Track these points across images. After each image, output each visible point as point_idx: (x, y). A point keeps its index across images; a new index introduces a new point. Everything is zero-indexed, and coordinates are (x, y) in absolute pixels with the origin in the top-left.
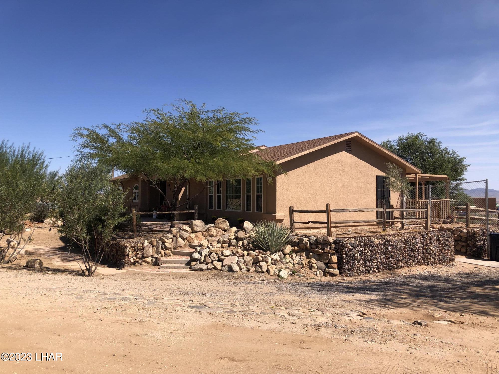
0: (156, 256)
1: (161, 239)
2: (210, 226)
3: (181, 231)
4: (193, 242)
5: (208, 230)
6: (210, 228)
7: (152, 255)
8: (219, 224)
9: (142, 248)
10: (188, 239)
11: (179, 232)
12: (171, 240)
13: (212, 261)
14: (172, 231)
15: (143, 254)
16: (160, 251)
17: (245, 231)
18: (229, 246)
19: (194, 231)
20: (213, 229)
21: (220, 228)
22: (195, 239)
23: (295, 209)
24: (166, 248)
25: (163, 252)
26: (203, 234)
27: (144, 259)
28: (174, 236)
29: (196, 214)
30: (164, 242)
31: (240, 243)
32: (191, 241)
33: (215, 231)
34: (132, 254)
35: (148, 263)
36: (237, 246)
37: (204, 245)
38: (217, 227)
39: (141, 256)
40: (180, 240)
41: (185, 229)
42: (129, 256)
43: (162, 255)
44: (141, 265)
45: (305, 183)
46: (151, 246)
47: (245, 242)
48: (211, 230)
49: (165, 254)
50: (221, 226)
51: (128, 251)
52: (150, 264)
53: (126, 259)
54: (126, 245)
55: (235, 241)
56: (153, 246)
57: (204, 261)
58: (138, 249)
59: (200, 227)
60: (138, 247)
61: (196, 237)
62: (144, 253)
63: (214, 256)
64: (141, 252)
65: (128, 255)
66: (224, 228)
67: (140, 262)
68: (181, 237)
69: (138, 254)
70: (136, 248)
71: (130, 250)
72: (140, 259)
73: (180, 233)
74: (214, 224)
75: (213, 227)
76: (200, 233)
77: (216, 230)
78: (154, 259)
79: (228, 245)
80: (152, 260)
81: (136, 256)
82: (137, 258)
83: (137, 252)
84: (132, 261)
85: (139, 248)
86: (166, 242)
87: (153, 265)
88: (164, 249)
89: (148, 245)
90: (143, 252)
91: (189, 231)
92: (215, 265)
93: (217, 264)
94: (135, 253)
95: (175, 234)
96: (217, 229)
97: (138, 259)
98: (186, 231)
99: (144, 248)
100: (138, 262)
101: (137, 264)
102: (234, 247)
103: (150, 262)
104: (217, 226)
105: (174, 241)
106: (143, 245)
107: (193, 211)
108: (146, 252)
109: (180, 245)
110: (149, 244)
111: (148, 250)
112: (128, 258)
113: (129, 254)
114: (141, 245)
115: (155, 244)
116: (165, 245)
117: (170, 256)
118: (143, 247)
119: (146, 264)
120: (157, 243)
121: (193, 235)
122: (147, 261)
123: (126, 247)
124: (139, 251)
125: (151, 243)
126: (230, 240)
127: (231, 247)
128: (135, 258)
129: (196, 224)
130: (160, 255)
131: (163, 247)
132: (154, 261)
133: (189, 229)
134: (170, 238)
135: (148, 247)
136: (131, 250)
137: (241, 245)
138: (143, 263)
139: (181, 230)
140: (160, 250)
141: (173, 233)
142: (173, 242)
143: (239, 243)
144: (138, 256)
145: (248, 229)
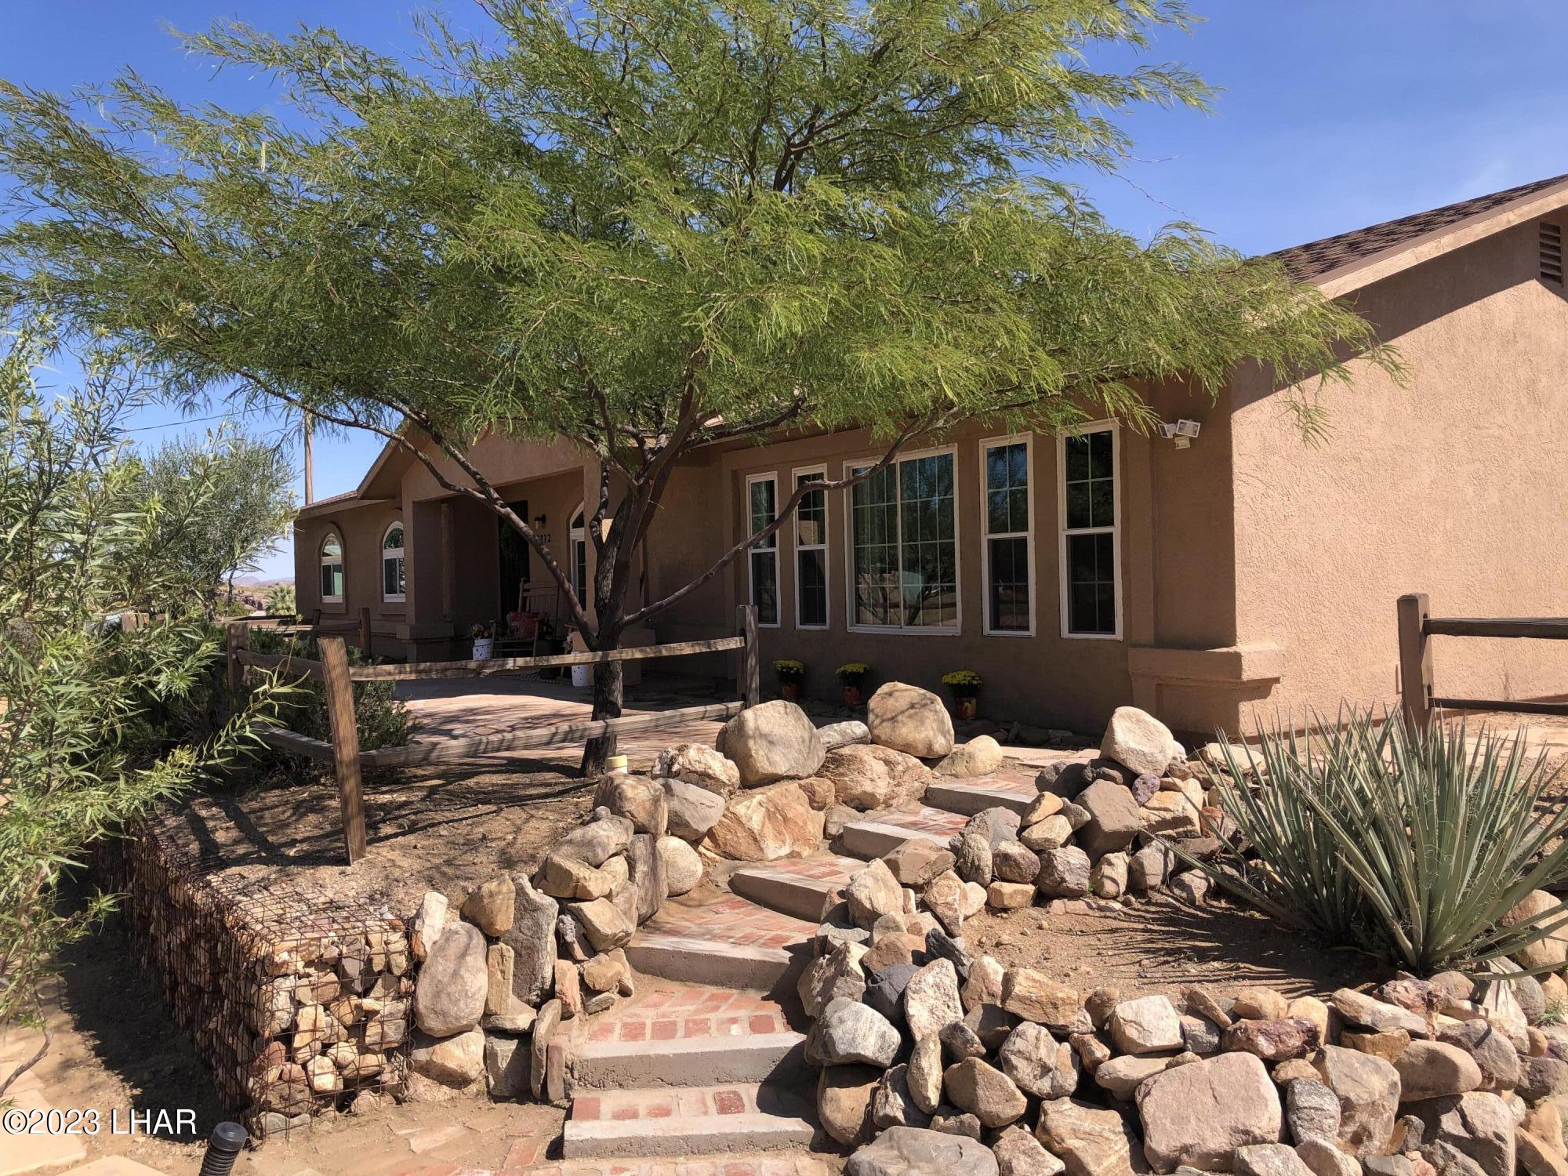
0: (521, 1018)
1: (548, 876)
2: (843, 733)
3: (675, 784)
4: (753, 852)
5: (834, 762)
6: (846, 751)
7: (487, 1014)
8: (893, 719)
9: (401, 963)
10: (720, 833)
11: (668, 789)
12: (619, 865)
13: (1035, 1103)
14: (622, 797)
15: (412, 1017)
16: (548, 973)
17: (1130, 778)
18: (1041, 899)
19: (752, 778)
20: (865, 752)
21: (906, 749)
22: (769, 831)
23: (1437, 611)
24: (592, 942)
25: (568, 975)
26: (811, 793)
27: (421, 1055)
28: (640, 830)
29: (752, 661)
30: (571, 897)
31: (1118, 866)
32: (744, 846)
33: (880, 768)
34: (323, 1020)
35: (456, 1080)
36: (1097, 892)
37: (880, 908)
38: (888, 744)
39: (395, 1033)
40: (671, 845)
41: (698, 767)
42: (298, 1041)
43: (565, 1005)
44: (399, 1102)
45: (1368, 454)
46: (479, 940)
47: (1154, 860)
48: (852, 759)
49: (588, 990)
50: (907, 731)
51: (282, 1001)
52: (473, 1088)
53: (272, 1075)
54: (269, 957)
55: (1076, 857)
56: (491, 939)
57: (951, 1103)
58: (369, 979)
59: (786, 744)
60: (369, 962)
61: (776, 815)
62: (423, 1003)
63: (1043, 1053)
64: (399, 997)
65: (287, 1036)
66: (930, 748)
67: (389, 1078)
68: (678, 827)
69: (370, 1014)
70: (353, 967)
71: (304, 994)
72: (389, 1053)
73: (675, 804)
74: (865, 721)
75: (861, 741)
76: (793, 786)
77: (887, 762)
78: (506, 1049)
79: (1031, 889)
80: (489, 1056)
81: (357, 1030)
82: (363, 1049)
83: (368, 1003)
84: (327, 1081)
85: (378, 964)
86: (588, 897)
87: (495, 1097)
88: (579, 953)
89: (448, 935)
90: (412, 995)
91: (724, 778)
92: (1072, 1143)
93: (1088, 1136)
94: (346, 1011)
95: (642, 817)
96: (893, 754)
97: (372, 1060)
98: (704, 779)
99: (416, 965)
100: (372, 1081)
101: (365, 1099)
102: (1079, 905)
103: (473, 1074)
104: (884, 731)
105: (641, 868)
106: (408, 936)
107: (734, 643)
108: (437, 995)
109: (678, 886)
110: (458, 925)
111: (456, 974)
112: (291, 1059)
113: (293, 1027)
114: (398, 942)
115: (504, 921)
116: (580, 918)
117: (624, 992)
118: (411, 954)
119: (445, 1092)
120: (525, 908)
121: (752, 808)
122: (452, 1065)
123: (269, 969)
124: (378, 990)
125: (473, 912)
126: (1042, 850)
127: (1057, 905)
128: (346, 1051)
129: (765, 728)
130: (553, 1008)
131: (570, 937)
132: (503, 1064)
133: (723, 768)
134: (612, 850)
135: (454, 949)
136: (314, 987)
137: (1123, 888)
138: (421, 1086)
139: (677, 775)
140: (549, 962)
141: (628, 806)
142: (631, 877)
143: (1107, 870)
144: (373, 1032)
145: (1152, 763)
